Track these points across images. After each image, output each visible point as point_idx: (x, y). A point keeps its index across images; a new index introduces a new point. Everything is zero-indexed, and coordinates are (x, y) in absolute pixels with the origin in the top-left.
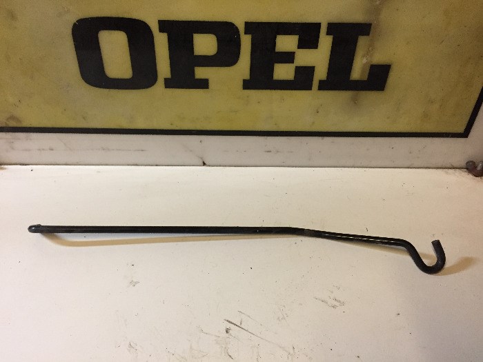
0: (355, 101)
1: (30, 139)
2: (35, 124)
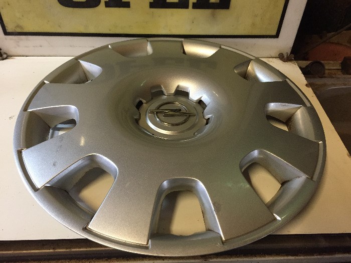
0: (213, 15)
1: (29, 40)
2: (31, 30)
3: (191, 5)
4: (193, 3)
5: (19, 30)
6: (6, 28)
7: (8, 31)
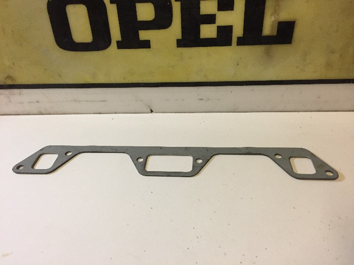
1: (22, 94)
3: (234, 40)
4: (238, 38)
5: (9, 82)
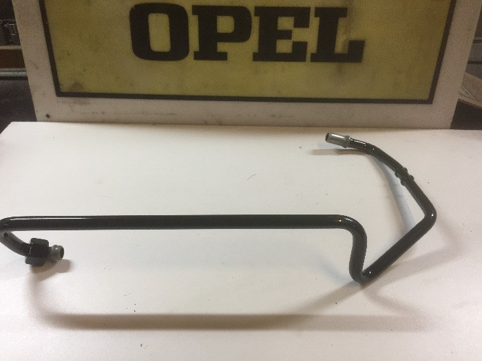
0: (339, 71)
3: (308, 56)
4: (312, 55)
6: (61, 86)
7: (62, 91)
